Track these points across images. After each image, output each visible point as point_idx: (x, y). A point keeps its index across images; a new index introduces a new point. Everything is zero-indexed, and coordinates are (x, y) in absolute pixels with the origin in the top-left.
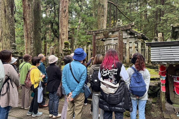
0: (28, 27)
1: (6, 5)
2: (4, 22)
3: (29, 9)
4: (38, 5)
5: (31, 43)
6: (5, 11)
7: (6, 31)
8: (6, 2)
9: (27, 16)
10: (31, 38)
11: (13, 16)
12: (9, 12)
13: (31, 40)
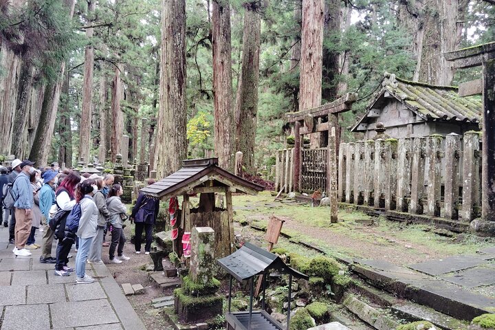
0: (219, 109)
1: (170, 76)
2: (167, 107)
3: (223, 70)
4: (250, 54)
5: (225, 142)
6: (169, 88)
7: (170, 124)
8: (170, 72)
9: (219, 86)
10: (225, 132)
11: (181, 95)
12: (175, 88)
13: (224, 137)
